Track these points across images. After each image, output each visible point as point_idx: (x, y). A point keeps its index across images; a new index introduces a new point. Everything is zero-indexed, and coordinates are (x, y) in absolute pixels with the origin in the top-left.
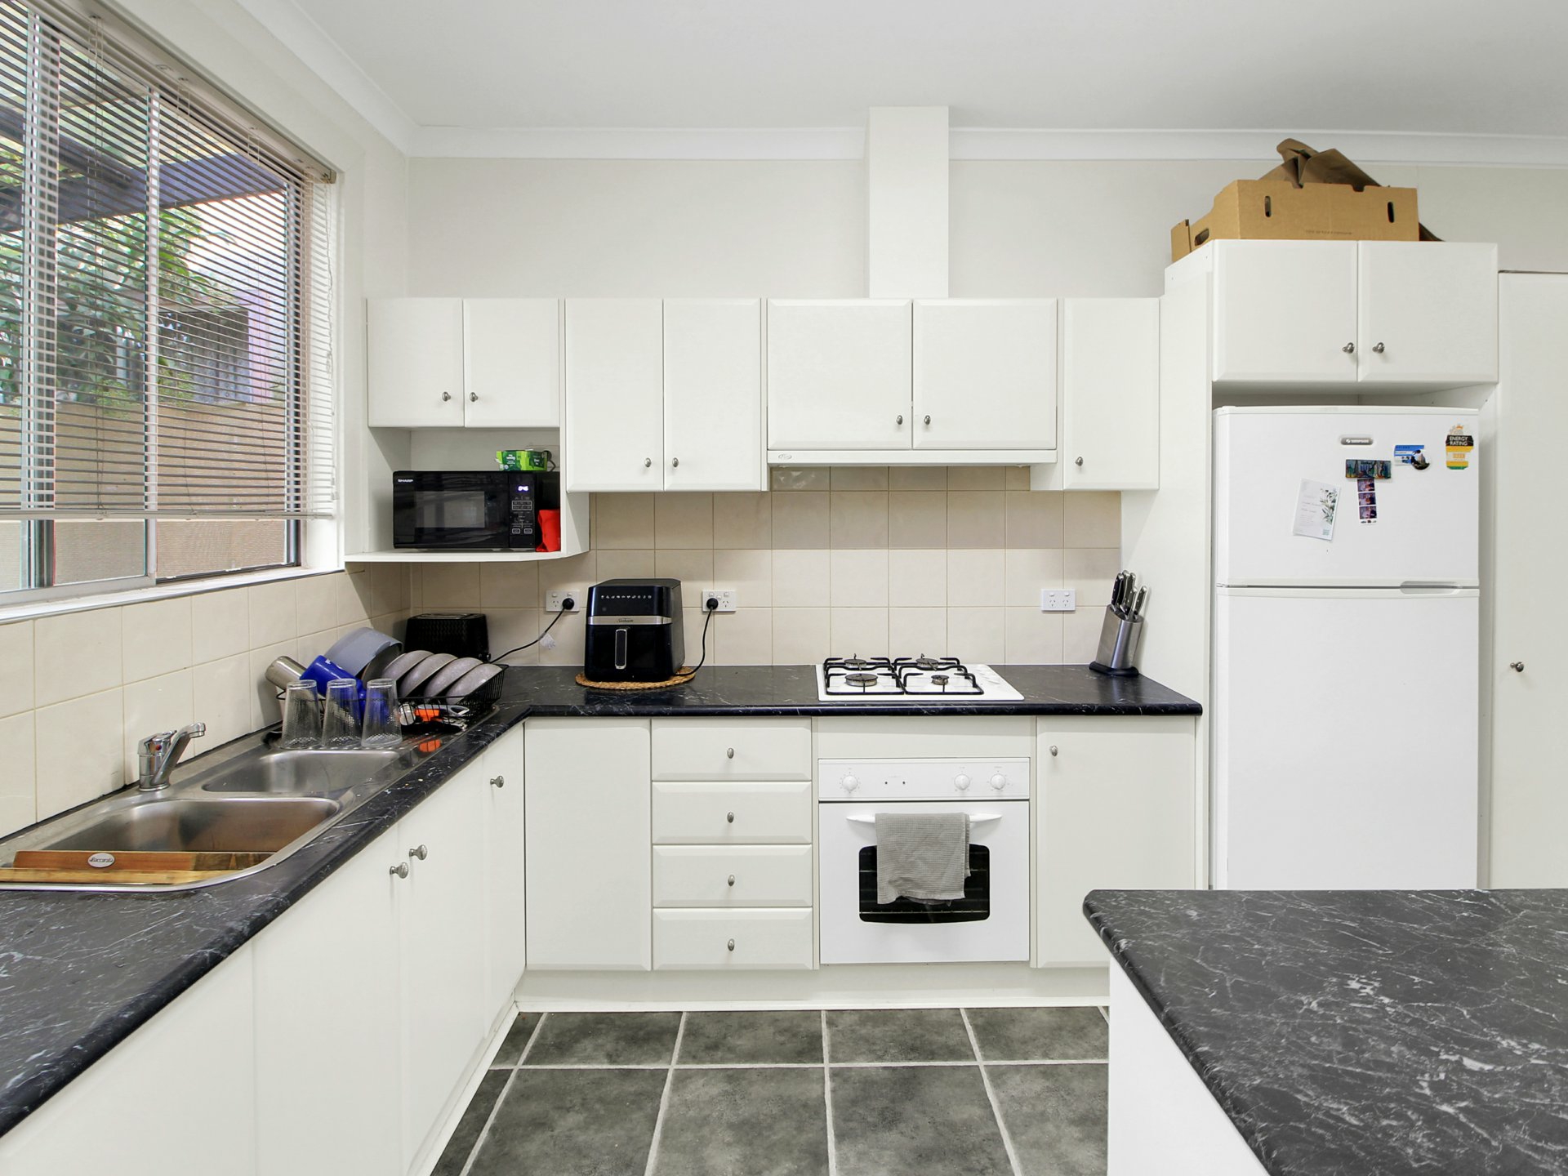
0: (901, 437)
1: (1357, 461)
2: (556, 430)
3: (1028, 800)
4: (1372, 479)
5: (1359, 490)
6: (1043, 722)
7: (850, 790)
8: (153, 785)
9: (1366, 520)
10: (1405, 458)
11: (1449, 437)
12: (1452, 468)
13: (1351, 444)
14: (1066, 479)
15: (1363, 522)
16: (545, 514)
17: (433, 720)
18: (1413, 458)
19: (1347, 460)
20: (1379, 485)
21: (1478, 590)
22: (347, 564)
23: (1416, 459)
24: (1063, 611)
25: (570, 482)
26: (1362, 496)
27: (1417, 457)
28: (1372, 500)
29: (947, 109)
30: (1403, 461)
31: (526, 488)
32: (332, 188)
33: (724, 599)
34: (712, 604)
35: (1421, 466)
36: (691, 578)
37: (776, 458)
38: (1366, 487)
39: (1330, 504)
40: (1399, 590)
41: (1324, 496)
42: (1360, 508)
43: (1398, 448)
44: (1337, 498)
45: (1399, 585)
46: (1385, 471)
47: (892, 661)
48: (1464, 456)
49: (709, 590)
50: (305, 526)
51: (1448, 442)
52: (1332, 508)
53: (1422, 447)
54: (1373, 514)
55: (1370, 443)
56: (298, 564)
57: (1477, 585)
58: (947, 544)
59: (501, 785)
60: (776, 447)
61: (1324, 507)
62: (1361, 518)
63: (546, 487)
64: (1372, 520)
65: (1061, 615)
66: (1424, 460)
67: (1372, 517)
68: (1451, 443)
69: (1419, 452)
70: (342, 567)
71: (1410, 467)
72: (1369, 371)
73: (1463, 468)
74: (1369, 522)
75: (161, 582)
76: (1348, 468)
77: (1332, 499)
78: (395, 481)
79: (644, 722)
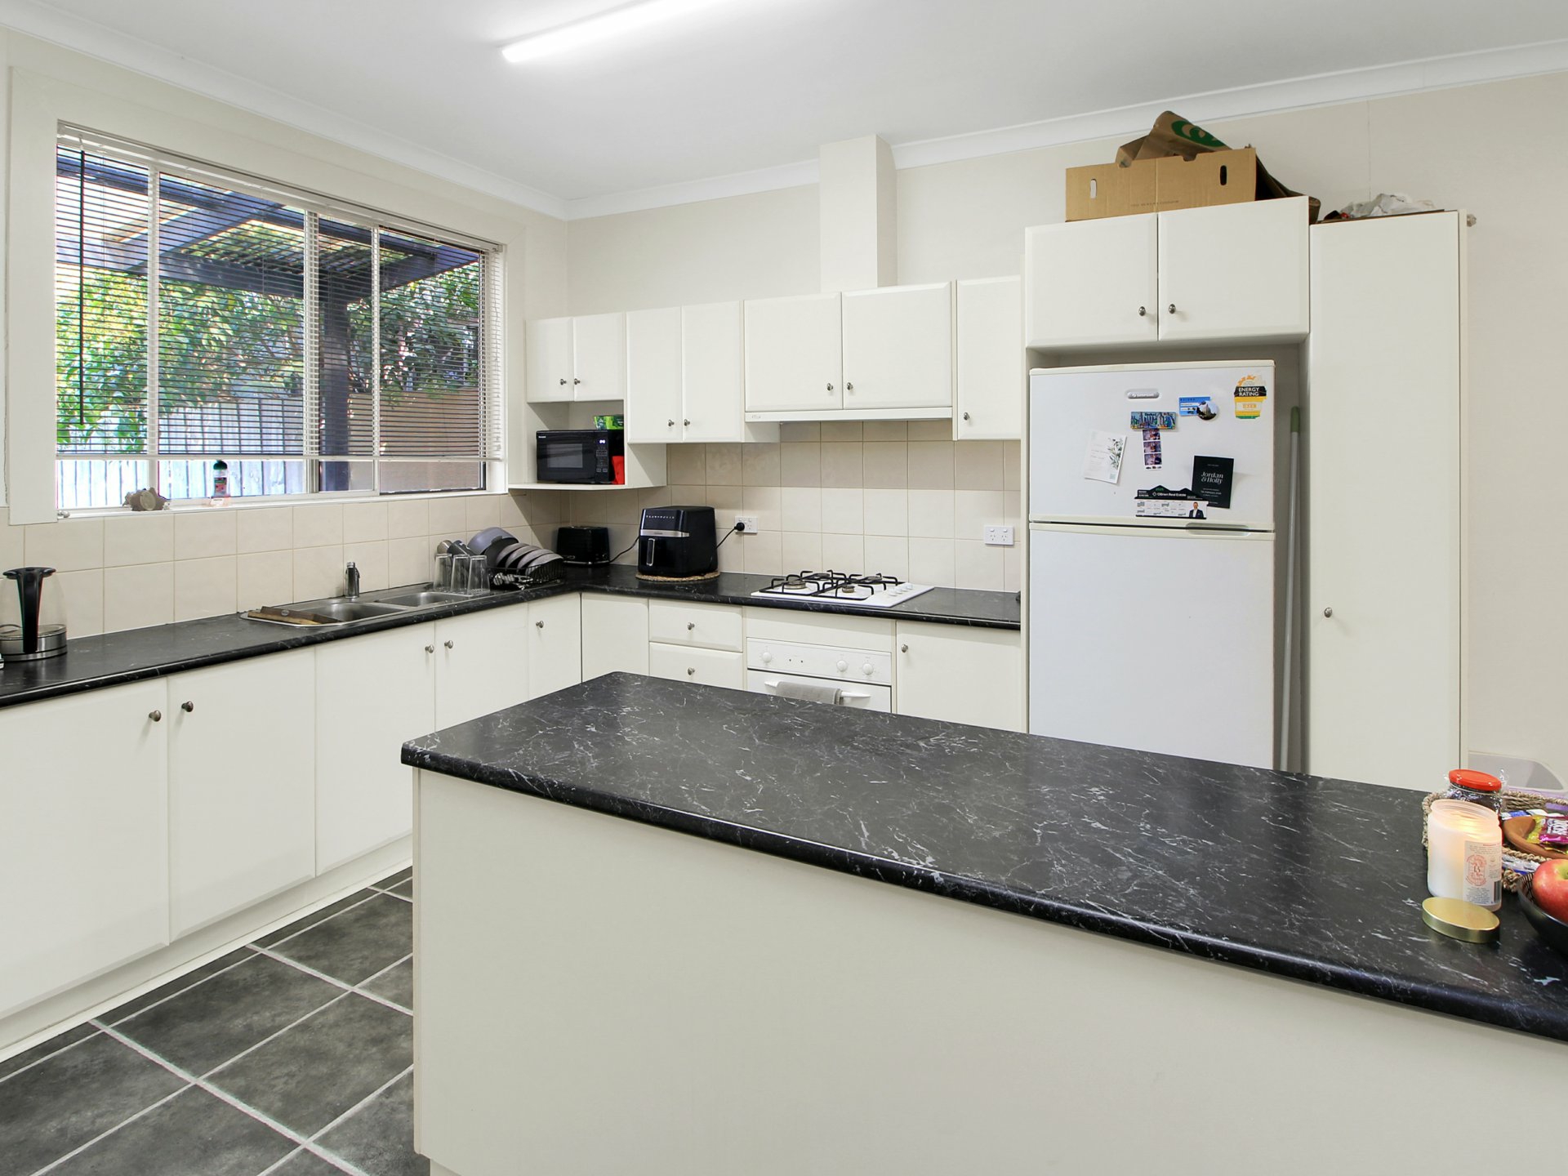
0: (833, 400)
1: (1142, 413)
2: (623, 401)
3: (890, 686)
4: (1157, 430)
5: (1144, 439)
6: (902, 626)
7: (767, 662)
8: (350, 595)
9: (1151, 466)
10: (1191, 409)
11: (1237, 388)
12: (1241, 417)
13: (1136, 398)
14: (961, 431)
15: (1148, 468)
16: (616, 459)
17: (511, 583)
18: (1198, 409)
19: (1132, 413)
20: (1165, 436)
21: (1272, 534)
22: (510, 490)
23: (1201, 410)
24: (1004, 545)
25: (628, 438)
26: (1146, 445)
27: (1202, 408)
28: (1156, 447)
29: (875, 137)
30: (1189, 412)
31: (604, 442)
32: (501, 255)
33: (749, 523)
34: (740, 527)
35: (1208, 416)
36: (721, 507)
37: (750, 418)
38: (1151, 436)
39: (1117, 452)
40: (1185, 530)
41: (1111, 445)
42: (1145, 455)
43: (1182, 400)
44: (1123, 447)
45: (1184, 526)
46: (1169, 421)
47: (848, 577)
48: (1255, 406)
49: (740, 516)
50: (489, 465)
51: (1237, 393)
52: (1119, 455)
53: (1208, 398)
54: (1158, 460)
55: (1156, 397)
56: (485, 489)
57: (1272, 529)
58: (908, 486)
59: (541, 627)
60: (751, 410)
61: (1111, 454)
62: (1146, 464)
63: (616, 439)
64: (1157, 466)
65: (1002, 548)
66: (1209, 411)
67: (1156, 463)
68: (1240, 394)
69: (1204, 403)
70: (507, 492)
71: (1196, 418)
72: (1171, 331)
73: (1254, 417)
74: (1154, 468)
75: (381, 494)
76: (1133, 418)
77: (1119, 447)
78: (537, 437)
79: (645, 600)
